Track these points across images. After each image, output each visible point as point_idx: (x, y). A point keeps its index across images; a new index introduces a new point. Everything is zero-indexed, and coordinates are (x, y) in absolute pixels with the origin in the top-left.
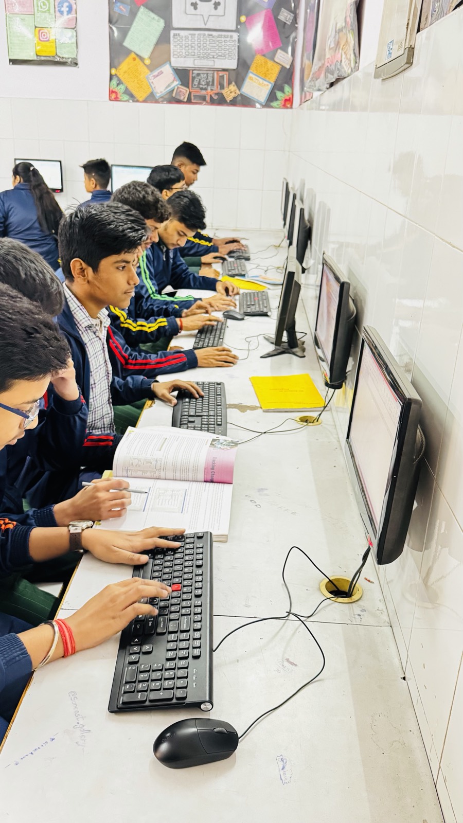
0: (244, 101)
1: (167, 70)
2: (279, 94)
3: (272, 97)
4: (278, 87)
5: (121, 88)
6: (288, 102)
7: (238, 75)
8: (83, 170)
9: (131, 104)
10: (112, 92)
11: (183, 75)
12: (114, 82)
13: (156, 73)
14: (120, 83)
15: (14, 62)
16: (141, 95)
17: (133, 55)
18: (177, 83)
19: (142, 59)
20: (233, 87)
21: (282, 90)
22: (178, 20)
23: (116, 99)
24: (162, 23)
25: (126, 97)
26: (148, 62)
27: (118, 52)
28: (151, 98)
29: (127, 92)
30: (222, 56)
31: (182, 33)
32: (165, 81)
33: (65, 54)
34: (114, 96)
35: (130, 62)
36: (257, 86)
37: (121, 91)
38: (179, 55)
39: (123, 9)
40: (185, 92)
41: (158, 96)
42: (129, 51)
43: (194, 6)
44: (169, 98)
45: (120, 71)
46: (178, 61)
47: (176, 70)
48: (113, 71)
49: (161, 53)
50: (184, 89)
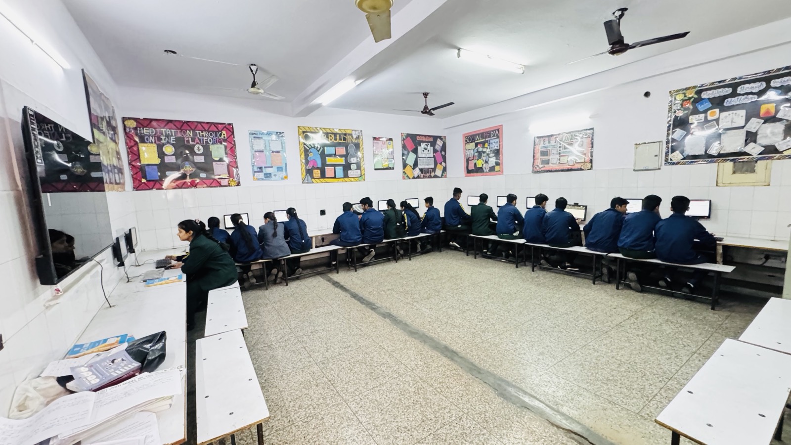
0: (435, 177)
1: (417, 170)
3: (442, 175)
5: (406, 175)
6: (446, 177)
7: (434, 170)
8: (424, 201)
9: (408, 180)
10: (403, 177)
11: (421, 170)
13: (415, 170)
14: (405, 174)
15: (376, 169)
16: (411, 177)
17: (408, 166)
18: (420, 172)
19: (411, 166)
20: (433, 173)
21: (444, 173)
22: (420, 155)
23: (405, 179)
24: (415, 156)
25: (407, 178)
26: (412, 167)
27: (405, 165)
28: (414, 178)
29: (407, 176)
30: (431, 164)
31: (421, 159)
32: (417, 172)
33: (391, 166)
34: (404, 178)
35: (408, 167)
36: (439, 172)
37: (406, 176)
38: (420, 165)
39: (406, 152)
40: (422, 175)
41: (415, 177)
42: (407, 164)
43: (423, 151)
44: (418, 177)
45: (406, 170)
46: (420, 167)
47: (420, 169)
48: (404, 170)
49: (416, 165)
50: (422, 174)
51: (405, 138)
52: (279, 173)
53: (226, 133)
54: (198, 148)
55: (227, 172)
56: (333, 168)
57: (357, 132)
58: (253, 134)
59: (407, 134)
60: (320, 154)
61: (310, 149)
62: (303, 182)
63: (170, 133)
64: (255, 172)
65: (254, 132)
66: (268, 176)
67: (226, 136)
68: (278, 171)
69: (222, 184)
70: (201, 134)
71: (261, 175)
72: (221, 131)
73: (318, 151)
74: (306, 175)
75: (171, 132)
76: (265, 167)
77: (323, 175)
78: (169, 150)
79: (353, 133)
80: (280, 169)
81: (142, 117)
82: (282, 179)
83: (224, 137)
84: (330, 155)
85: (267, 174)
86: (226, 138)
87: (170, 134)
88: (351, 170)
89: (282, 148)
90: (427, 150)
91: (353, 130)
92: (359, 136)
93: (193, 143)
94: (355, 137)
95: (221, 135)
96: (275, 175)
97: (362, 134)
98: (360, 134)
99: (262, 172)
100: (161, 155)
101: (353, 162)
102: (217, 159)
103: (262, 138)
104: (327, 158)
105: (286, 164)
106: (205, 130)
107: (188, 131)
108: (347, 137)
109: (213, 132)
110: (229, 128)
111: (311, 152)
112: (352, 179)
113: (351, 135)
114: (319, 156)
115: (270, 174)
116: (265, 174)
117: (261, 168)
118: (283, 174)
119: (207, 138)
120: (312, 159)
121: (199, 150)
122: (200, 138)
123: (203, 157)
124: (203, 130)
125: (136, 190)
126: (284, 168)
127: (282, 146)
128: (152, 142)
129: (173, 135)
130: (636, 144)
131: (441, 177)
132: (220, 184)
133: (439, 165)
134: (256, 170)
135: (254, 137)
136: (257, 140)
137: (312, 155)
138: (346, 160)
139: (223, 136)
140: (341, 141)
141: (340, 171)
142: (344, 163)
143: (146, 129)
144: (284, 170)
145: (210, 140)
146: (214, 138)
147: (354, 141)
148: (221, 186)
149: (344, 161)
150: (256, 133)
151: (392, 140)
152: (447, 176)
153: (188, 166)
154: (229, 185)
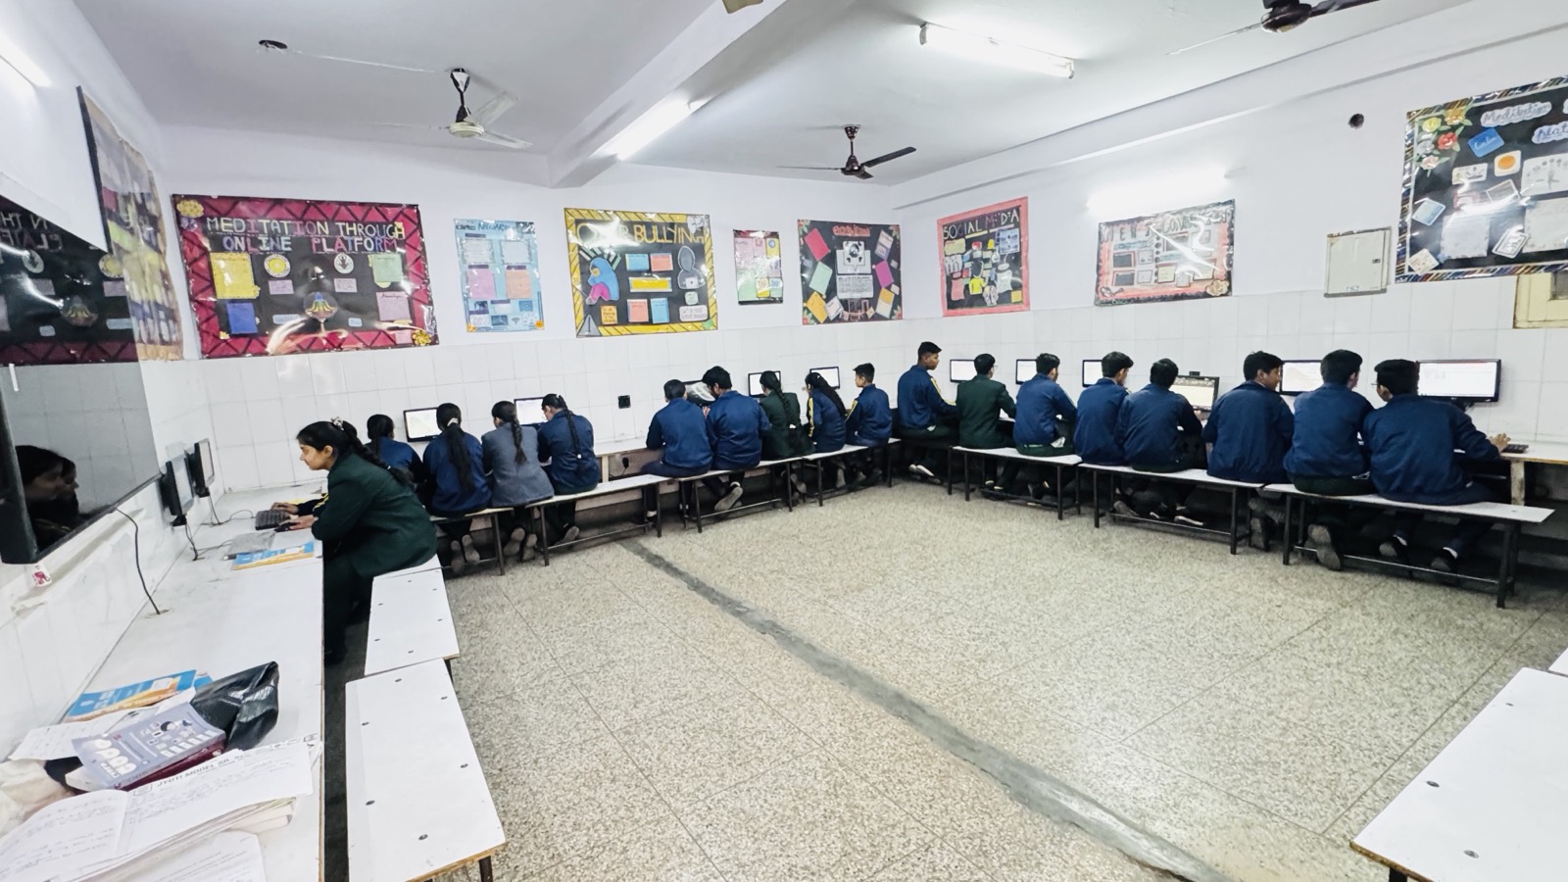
0: (877, 317)
1: (835, 301)
2: (895, 311)
3: (892, 314)
4: (894, 307)
5: (810, 315)
6: (900, 317)
7: (873, 302)
9: (816, 326)
10: (804, 319)
11: (844, 303)
12: (806, 311)
13: (830, 303)
14: (809, 312)
15: (741, 303)
16: (822, 320)
17: (815, 293)
18: (842, 309)
19: (821, 295)
20: (872, 309)
21: (896, 309)
22: (840, 269)
23: (807, 323)
24: (830, 272)
25: (813, 321)
26: (825, 297)
27: (807, 293)
28: (828, 321)
29: (814, 318)
30: (866, 290)
31: (844, 277)
32: (835, 308)
33: (776, 295)
34: (805, 322)
35: (814, 297)
36: (884, 307)
37: (809, 318)
38: (843, 291)
39: (808, 263)
40: (847, 314)
41: (832, 319)
42: (813, 291)
43: (849, 259)
44: (838, 319)
45: (810, 304)
46: (842, 295)
47: (841, 301)
48: (805, 305)
49: (831, 291)
50: (845, 313)
51: (806, 230)
52: (525, 314)
53: (404, 226)
54: (343, 261)
55: (409, 315)
56: (646, 300)
57: (698, 220)
58: (463, 227)
59: (812, 222)
60: (615, 271)
61: (592, 258)
62: (577, 335)
63: (278, 227)
64: (471, 313)
65: (465, 224)
66: (500, 321)
67: (403, 233)
68: (521, 310)
69: (398, 342)
70: (348, 229)
71: (484, 320)
72: (393, 223)
73: (612, 264)
74: (585, 318)
75: (282, 225)
76: (493, 302)
77: (623, 319)
78: (277, 266)
79: (690, 221)
80: (526, 305)
81: (215, 195)
82: (532, 327)
83: (400, 236)
84: (638, 273)
85: (497, 317)
86: (404, 237)
87: (279, 231)
88: (686, 304)
89: (531, 259)
90: (857, 258)
91: (687, 215)
92: (702, 228)
93: (332, 250)
94: (693, 229)
95: (392, 231)
96: (516, 320)
97: (709, 222)
98: (706, 224)
99: (485, 312)
100: (262, 277)
101: (689, 287)
102: (385, 285)
103: (484, 236)
104: (630, 278)
105: (539, 294)
106: (357, 222)
107: (319, 224)
108: (675, 232)
109: (374, 224)
110: (411, 215)
111: (594, 267)
112: (689, 326)
113: (685, 225)
114: (613, 275)
115: (505, 317)
116: (493, 317)
117: (483, 304)
118: (534, 317)
119: (361, 239)
120: (598, 281)
121: (344, 265)
122: (345, 238)
123: (354, 281)
124: (352, 219)
125: (208, 358)
126: (535, 304)
127: (530, 254)
128: (240, 250)
129: (287, 232)
130: (1331, 236)
131: (890, 319)
132: (395, 343)
133: (884, 291)
134: (472, 308)
135: (467, 235)
136: (474, 241)
137: (598, 273)
138: (674, 284)
139: (396, 234)
140: (662, 241)
141: (660, 307)
142: (670, 290)
143: (225, 221)
144: (536, 308)
145: (369, 242)
146: (377, 239)
147: (691, 241)
148: (396, 345)
149: (670, 285)
150: (470, 224)
151: (778, 237)
152: (903, 317)
153: (320, 301)
154: (413, 344)
